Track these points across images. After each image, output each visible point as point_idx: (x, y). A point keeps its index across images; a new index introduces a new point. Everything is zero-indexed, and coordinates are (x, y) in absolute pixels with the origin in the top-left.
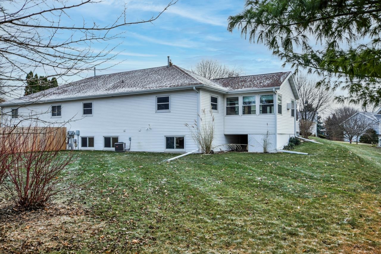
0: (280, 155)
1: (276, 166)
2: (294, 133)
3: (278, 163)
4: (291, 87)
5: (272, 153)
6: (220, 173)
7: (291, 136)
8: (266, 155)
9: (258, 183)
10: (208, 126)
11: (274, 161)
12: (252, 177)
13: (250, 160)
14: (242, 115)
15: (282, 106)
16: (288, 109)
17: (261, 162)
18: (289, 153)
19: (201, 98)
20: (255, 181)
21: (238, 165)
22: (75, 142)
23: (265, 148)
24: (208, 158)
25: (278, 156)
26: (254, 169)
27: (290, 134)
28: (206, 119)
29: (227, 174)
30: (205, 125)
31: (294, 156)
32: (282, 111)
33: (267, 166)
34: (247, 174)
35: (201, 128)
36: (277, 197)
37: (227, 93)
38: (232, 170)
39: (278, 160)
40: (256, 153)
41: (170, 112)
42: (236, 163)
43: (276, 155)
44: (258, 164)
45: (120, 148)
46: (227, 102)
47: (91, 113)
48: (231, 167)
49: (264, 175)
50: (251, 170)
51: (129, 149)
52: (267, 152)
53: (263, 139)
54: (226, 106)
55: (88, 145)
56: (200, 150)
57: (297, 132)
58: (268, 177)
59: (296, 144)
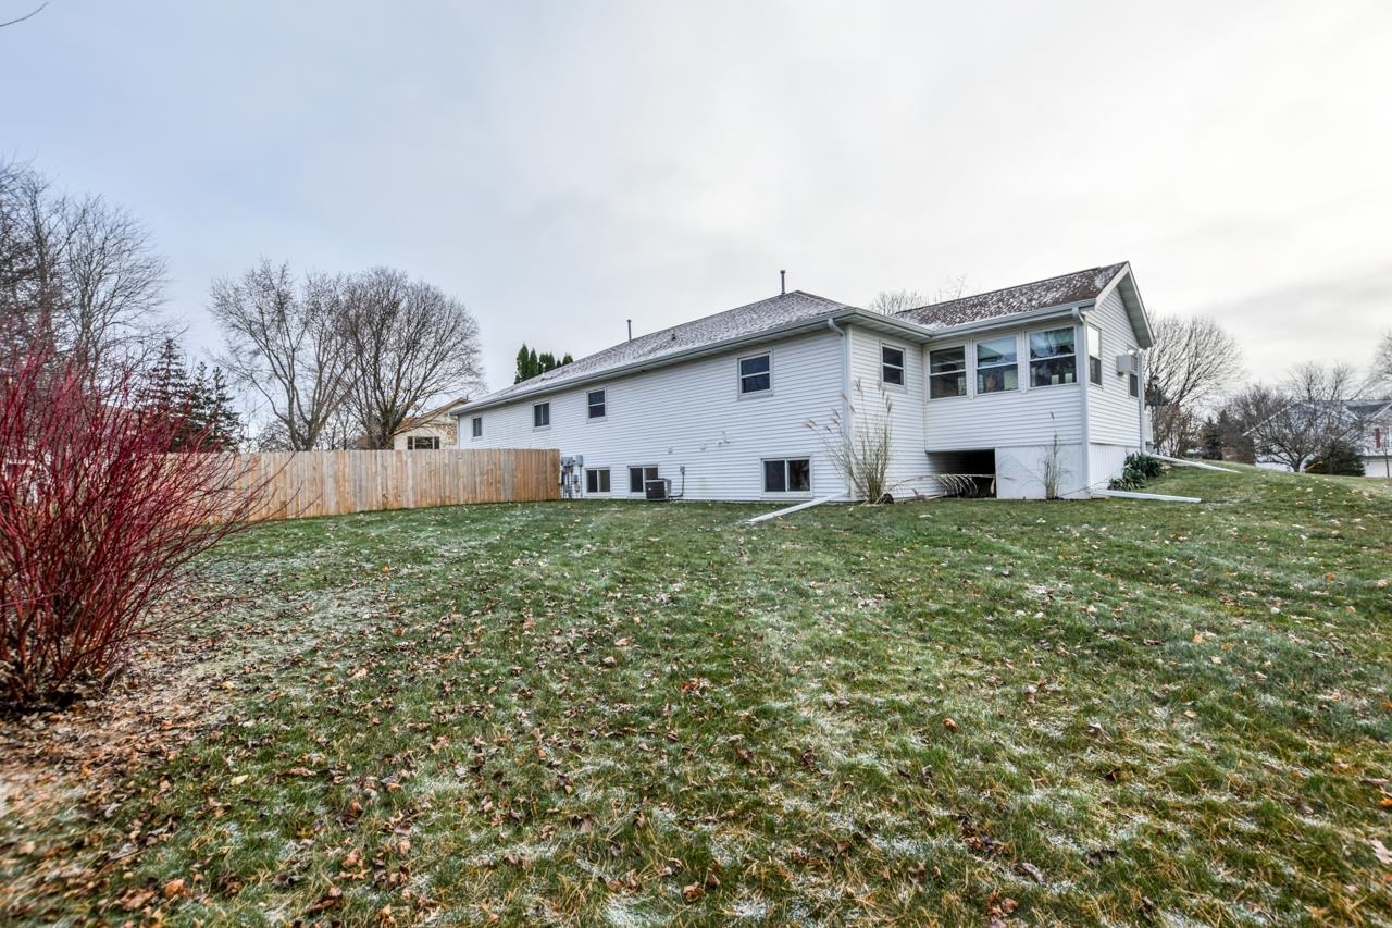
0: (1104, 504)
1: (1100, 538)
2: (1137, 444)
3: (1104, 529)
4: (1128, 311)
5: (1072, 500)
6: (888, 562)
7: (1131, 452)
8: (1055, 506)
9: (1040, 615)
10: (873, 426)
11: (1089, 523)
12: (1008, 581)
13: (1002, 518)
14: (975, 397)
15: (1103, 363)
16: (1120, 374)
17: (1040, 524)
18: (1131, 499)
19: (851, 351)
20: (1023, 605)
21: (961, 536)
22: (576, 482)
23: (1050, 487)
24: (870, 513)
25: (1098, 508)
26: (1016, 549)
27: (1127, 447)
28: (866, 408)
29: (912, 568)
30: (866, 423)
31: (1155, 508)
32: (1103, 376)
33: (1068, 541)
34: (989, 568)
35: (853, 431)
36: (1160, 712)
37: (931, 336)
38: (934, 555)
39: (1104, 520)
40: (1023, 501)
41: (772, 396)
42: (955, 528)
43: (1091, 506)
44: (1032, 531)
45: (658, 493)
46: (931, 363)
47: (603, 414)
48: (932, 541)
49: (1060, 576)
50: (1004, 552)
51: (681, 496)
52: (1057, 498)
53: (1043, 459)
54: (928, 373)
55: (599, 489)
56: (853, 492)
57: (1148, 444)
58: (1077, 582)
59: (1148, 475)
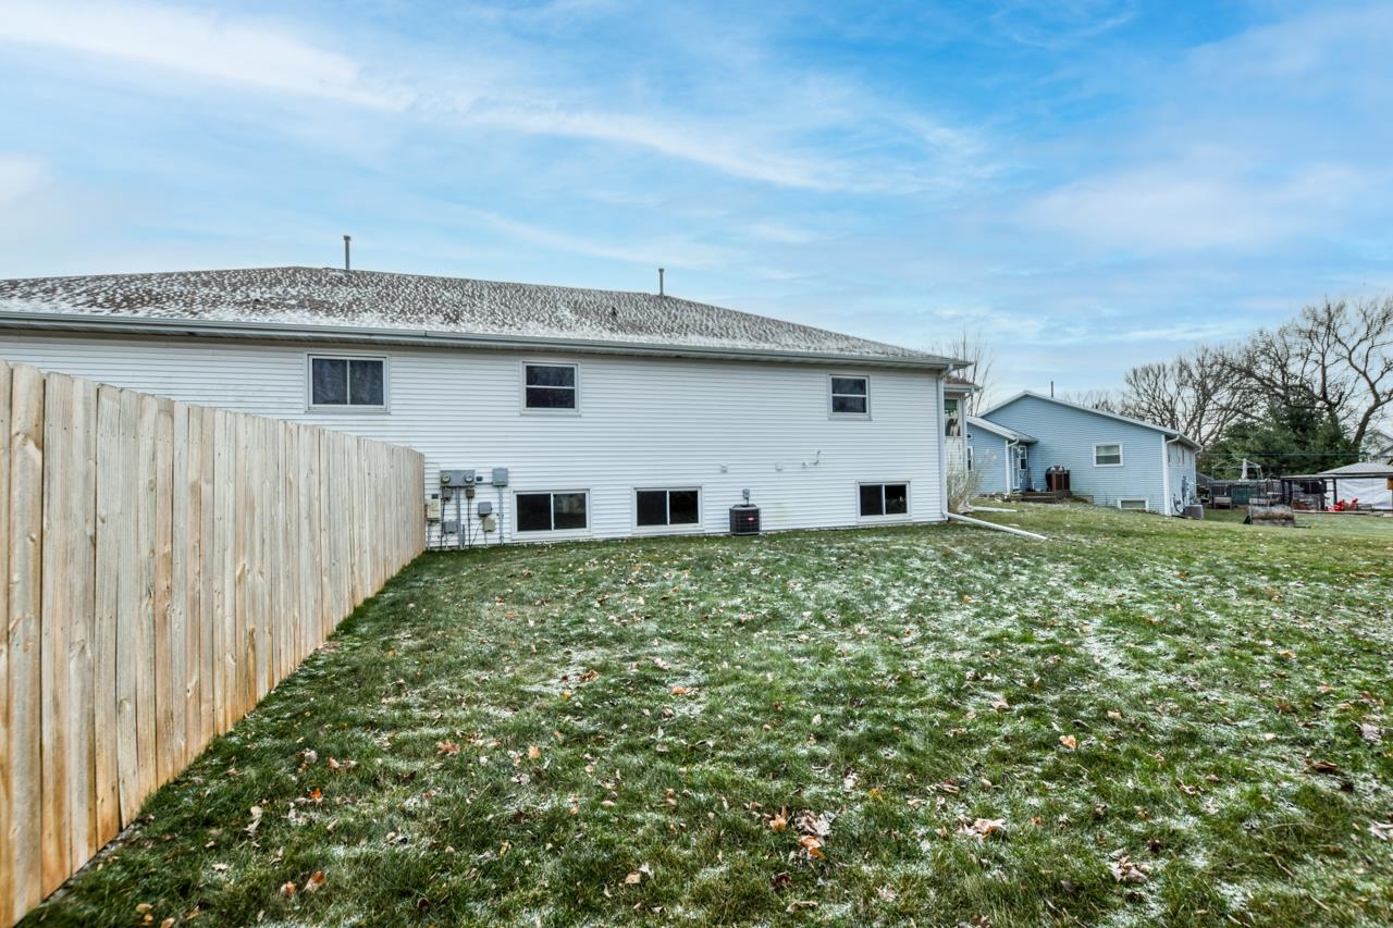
22: (483, 516)
41: (870, 420)
47: (570, 404)
55: (554, 522)
